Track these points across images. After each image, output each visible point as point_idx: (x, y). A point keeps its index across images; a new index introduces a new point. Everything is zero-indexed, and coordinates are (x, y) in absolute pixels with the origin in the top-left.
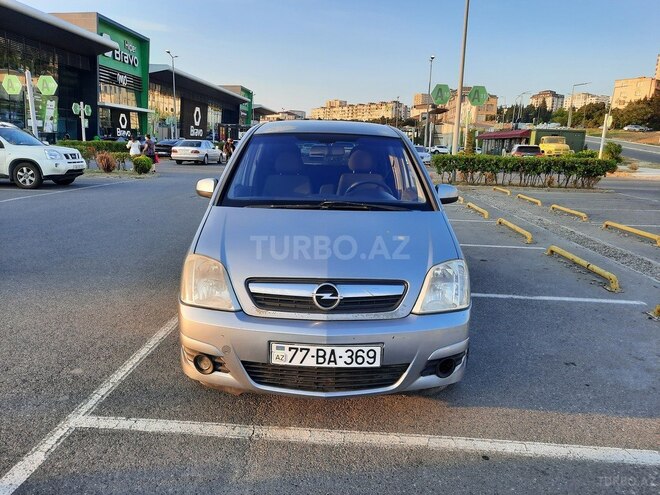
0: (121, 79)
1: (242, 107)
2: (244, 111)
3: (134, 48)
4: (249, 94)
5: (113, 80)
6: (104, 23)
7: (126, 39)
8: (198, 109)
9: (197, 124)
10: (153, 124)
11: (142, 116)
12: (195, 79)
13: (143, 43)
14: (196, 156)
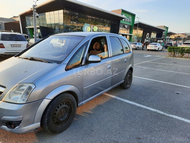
0: (126, 26)
1: (163, 32)
2: (165, 34)
3: (131, 17)
4: (167, 28)
5: (124, 27)
6: (124, 11)
7: (129, 15)
8: (148, 34)
9: (147, 38)
10: (133, 38)
11: (130, 36)
12: (148, 25)
13: (133, 16)
14: (134, 47)
